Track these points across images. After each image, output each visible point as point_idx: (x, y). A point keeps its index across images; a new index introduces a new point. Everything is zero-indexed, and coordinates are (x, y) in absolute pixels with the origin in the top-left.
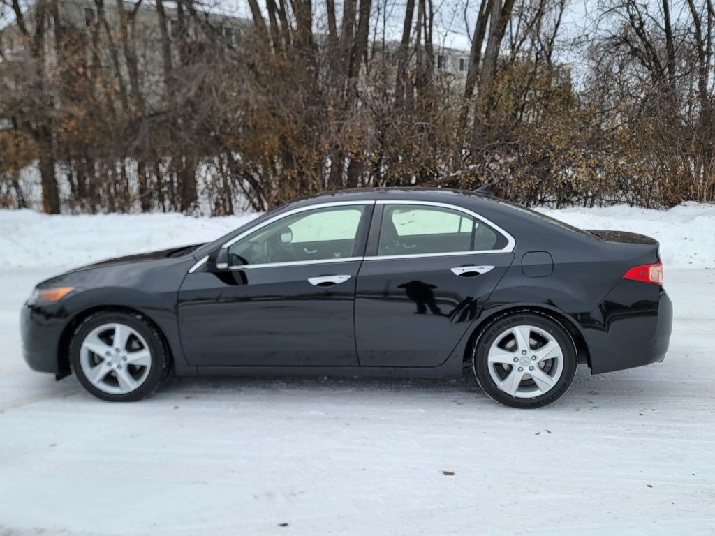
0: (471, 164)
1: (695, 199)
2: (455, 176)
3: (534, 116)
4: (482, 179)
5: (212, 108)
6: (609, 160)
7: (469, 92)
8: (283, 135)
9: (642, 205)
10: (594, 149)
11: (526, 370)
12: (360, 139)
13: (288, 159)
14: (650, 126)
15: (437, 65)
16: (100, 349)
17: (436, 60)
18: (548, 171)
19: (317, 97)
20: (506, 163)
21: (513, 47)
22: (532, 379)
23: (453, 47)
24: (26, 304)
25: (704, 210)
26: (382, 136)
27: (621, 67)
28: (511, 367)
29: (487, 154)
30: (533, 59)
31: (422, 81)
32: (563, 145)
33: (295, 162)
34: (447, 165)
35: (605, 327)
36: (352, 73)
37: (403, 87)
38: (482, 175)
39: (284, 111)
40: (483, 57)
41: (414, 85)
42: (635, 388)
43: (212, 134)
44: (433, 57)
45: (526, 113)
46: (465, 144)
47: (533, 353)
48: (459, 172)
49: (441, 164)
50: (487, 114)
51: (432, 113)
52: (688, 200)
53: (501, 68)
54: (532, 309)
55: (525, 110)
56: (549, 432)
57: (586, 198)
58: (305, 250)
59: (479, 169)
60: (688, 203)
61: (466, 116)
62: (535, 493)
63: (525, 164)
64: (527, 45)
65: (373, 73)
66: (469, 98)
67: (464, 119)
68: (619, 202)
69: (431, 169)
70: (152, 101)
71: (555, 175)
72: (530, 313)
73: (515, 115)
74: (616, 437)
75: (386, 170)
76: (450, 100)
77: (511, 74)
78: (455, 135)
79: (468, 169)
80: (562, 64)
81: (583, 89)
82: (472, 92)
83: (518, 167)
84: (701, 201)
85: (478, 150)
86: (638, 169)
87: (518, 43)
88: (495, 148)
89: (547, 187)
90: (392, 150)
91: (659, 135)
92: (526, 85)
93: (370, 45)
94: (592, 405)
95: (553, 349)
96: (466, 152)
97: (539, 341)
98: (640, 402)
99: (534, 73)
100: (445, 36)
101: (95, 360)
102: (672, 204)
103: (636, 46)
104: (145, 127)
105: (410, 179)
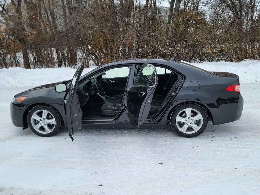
0: (170, 48)
1: (248, 58)
2: (164, 52)
3: (192, 30)
4: (174, 53)
5: (80, 30)
6: (218, 45)
7: (169, 22)
8: (105, 39)
9: (229, 61)
10: (213, 41)
11: (189, 124)
12: (131, 40)
13: (107, 48)
14: (233, 32)
15: (158, 13)
16: (38, 118)
17: (158, 11)
18: (197, 50)
19: (116, 25)
20: (182, 47)
21: (184, 5)
22: (191, 127)
23: (163, 6)
24: (12, 102)
25: (252, 62)
26: (139, 39)
27: (223, 11)
28: (184, 123)
29: (175, 44)
30: (192, 9)
31: (153, 18)
32: (202, 40)
33: (109, 48)
34: (161, 48)
35: (218, 107)
36: (128, 16)
37: (146, 21)
38: (174, 52)
39: (105, 30)
40: (174, 9)
41: (150, 20)
42: (228, 129)
43: (80, 39)
44: (157, 10)
45: (189, 29)
46: (168, 41)
47: (192, 118)
48: (166, 51)
49: (160, 48)
50: (176, 29)
51: (156, 30)
52: (246, 58)
53: (180, 13)
54: (192, 102)
55: (189, 28)
56: (198, 147)
57: (210, 59)
58: (111, 81)
59: (173, 49)
60: (246, 60)
61: (168, 31)
62: (193, 171)
63: (189, 47)
64: (189, 4)
65: (136, 16)
66: (169, 24)
67: (167, 32)
68: (221, 60)
69: (156, 50)
70: (60, 28)
71: (199, 51)
72: (191, 103)
73: (185, 30)
74: (222, 148)
75: (141, 51)
76: (163, 25)
77: (184, 15)
78: (165, 37)
79: (169, 50)
80: (202, 11)
81: (209, 20)
82: (170, 22)
83: (186, 49)
84: (250, 59)
85: (172, 43)
86: (229, 48)
87: (186, 4)
88: (178, 42)
89: (197, 55)
90: (142, 43)
91: (236, 36)
92: (189, 19)
93: (134, 6)
94: (213, 136)
95: (199, 117)
96: (168, 44)
97: (194, 114)
98: (231, 134)
99: (192, 15)
100: (161, 2)
101: (36, 122)
102: (240, 60)
103: (228, 3)
104: (57, 37)
105: (149, 54)
